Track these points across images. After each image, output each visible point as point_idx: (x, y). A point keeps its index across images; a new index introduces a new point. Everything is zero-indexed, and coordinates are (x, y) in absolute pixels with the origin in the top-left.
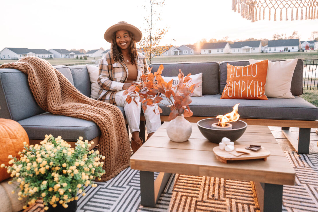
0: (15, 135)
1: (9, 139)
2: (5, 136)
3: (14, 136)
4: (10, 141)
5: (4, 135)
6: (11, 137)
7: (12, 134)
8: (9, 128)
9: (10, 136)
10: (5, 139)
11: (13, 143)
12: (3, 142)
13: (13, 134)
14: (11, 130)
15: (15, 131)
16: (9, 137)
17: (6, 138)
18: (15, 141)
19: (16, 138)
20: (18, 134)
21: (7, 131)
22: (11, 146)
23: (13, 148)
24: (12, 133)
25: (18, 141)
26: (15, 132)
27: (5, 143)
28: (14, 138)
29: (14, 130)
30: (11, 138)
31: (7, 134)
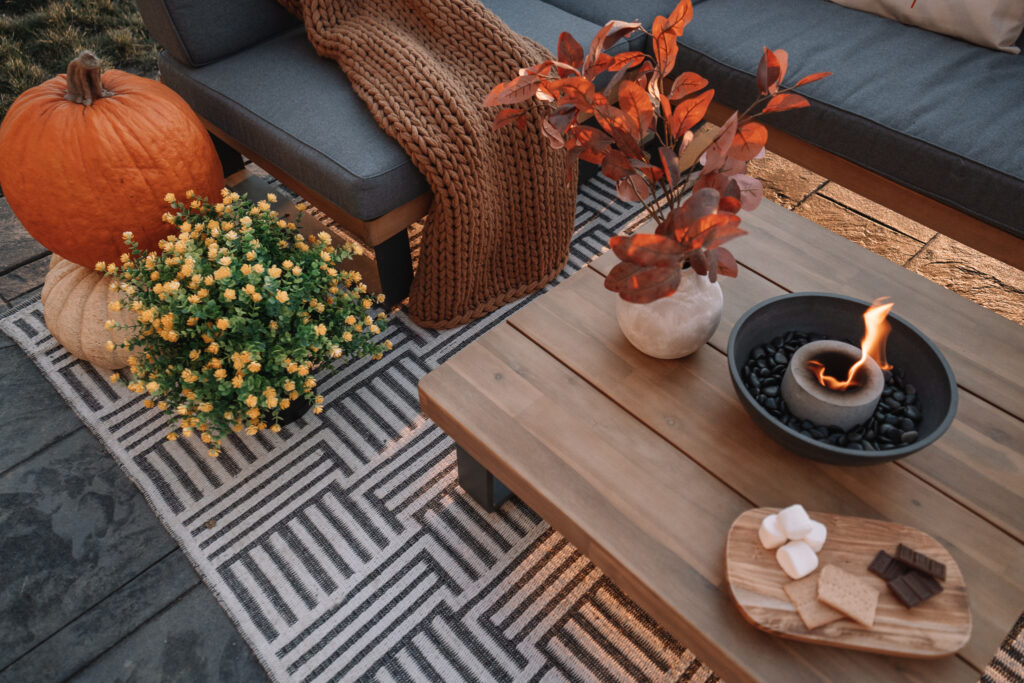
0: (151, 158)
1: (136, 170)
2: (121, 160)
3: (150, 162)
4: (138, 178)
5: (114, 158)
6: (140, 165)
7: (142, 157)
8: (131, 131)
9: (136, 162)
10: (121, 170)
11: (147, 181)
12: (115, 181)
13: (145, 154)
14: (137, 139)
15: (154, 141)
16: (132, 164)
17: (123, 166)
18: (153, 175)
19: (156, 166)
20: (164, 153)
21: (125, 143)
22: (142, 191)
23: (151, 198)
24: (141, 149)
25: (163, 173)
26: (154, 148)
27: (122, 182)
28: (150, 168)
29: (149, 140)
30: (140, 168)
31: (127, 154)
